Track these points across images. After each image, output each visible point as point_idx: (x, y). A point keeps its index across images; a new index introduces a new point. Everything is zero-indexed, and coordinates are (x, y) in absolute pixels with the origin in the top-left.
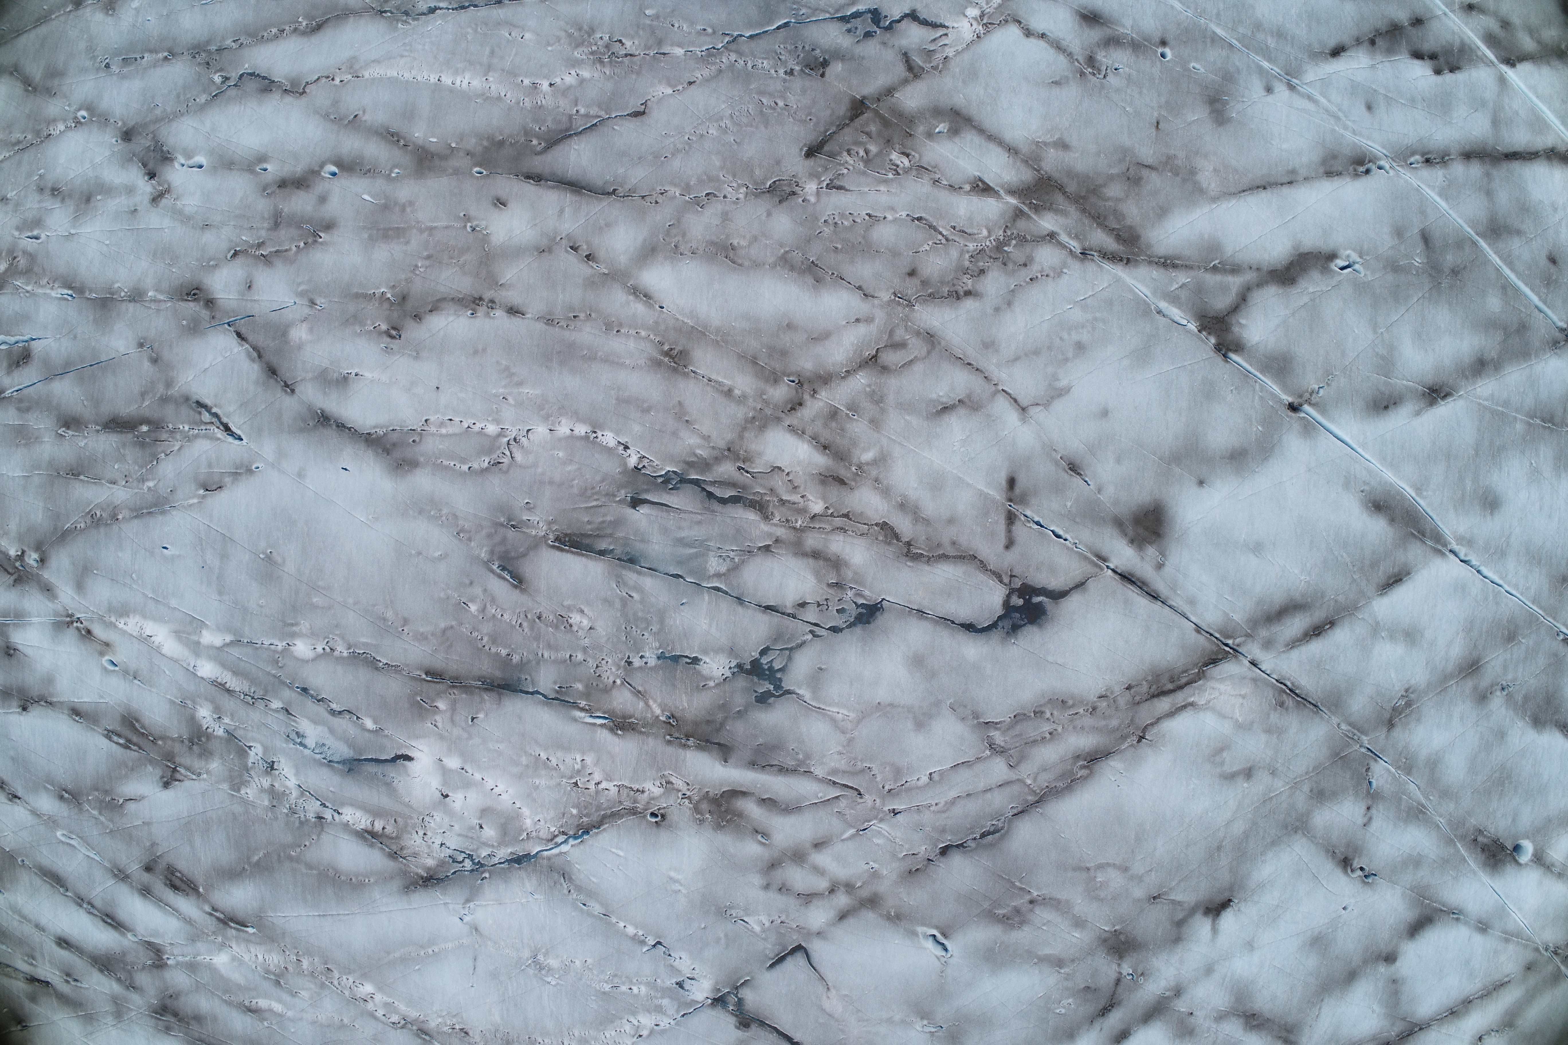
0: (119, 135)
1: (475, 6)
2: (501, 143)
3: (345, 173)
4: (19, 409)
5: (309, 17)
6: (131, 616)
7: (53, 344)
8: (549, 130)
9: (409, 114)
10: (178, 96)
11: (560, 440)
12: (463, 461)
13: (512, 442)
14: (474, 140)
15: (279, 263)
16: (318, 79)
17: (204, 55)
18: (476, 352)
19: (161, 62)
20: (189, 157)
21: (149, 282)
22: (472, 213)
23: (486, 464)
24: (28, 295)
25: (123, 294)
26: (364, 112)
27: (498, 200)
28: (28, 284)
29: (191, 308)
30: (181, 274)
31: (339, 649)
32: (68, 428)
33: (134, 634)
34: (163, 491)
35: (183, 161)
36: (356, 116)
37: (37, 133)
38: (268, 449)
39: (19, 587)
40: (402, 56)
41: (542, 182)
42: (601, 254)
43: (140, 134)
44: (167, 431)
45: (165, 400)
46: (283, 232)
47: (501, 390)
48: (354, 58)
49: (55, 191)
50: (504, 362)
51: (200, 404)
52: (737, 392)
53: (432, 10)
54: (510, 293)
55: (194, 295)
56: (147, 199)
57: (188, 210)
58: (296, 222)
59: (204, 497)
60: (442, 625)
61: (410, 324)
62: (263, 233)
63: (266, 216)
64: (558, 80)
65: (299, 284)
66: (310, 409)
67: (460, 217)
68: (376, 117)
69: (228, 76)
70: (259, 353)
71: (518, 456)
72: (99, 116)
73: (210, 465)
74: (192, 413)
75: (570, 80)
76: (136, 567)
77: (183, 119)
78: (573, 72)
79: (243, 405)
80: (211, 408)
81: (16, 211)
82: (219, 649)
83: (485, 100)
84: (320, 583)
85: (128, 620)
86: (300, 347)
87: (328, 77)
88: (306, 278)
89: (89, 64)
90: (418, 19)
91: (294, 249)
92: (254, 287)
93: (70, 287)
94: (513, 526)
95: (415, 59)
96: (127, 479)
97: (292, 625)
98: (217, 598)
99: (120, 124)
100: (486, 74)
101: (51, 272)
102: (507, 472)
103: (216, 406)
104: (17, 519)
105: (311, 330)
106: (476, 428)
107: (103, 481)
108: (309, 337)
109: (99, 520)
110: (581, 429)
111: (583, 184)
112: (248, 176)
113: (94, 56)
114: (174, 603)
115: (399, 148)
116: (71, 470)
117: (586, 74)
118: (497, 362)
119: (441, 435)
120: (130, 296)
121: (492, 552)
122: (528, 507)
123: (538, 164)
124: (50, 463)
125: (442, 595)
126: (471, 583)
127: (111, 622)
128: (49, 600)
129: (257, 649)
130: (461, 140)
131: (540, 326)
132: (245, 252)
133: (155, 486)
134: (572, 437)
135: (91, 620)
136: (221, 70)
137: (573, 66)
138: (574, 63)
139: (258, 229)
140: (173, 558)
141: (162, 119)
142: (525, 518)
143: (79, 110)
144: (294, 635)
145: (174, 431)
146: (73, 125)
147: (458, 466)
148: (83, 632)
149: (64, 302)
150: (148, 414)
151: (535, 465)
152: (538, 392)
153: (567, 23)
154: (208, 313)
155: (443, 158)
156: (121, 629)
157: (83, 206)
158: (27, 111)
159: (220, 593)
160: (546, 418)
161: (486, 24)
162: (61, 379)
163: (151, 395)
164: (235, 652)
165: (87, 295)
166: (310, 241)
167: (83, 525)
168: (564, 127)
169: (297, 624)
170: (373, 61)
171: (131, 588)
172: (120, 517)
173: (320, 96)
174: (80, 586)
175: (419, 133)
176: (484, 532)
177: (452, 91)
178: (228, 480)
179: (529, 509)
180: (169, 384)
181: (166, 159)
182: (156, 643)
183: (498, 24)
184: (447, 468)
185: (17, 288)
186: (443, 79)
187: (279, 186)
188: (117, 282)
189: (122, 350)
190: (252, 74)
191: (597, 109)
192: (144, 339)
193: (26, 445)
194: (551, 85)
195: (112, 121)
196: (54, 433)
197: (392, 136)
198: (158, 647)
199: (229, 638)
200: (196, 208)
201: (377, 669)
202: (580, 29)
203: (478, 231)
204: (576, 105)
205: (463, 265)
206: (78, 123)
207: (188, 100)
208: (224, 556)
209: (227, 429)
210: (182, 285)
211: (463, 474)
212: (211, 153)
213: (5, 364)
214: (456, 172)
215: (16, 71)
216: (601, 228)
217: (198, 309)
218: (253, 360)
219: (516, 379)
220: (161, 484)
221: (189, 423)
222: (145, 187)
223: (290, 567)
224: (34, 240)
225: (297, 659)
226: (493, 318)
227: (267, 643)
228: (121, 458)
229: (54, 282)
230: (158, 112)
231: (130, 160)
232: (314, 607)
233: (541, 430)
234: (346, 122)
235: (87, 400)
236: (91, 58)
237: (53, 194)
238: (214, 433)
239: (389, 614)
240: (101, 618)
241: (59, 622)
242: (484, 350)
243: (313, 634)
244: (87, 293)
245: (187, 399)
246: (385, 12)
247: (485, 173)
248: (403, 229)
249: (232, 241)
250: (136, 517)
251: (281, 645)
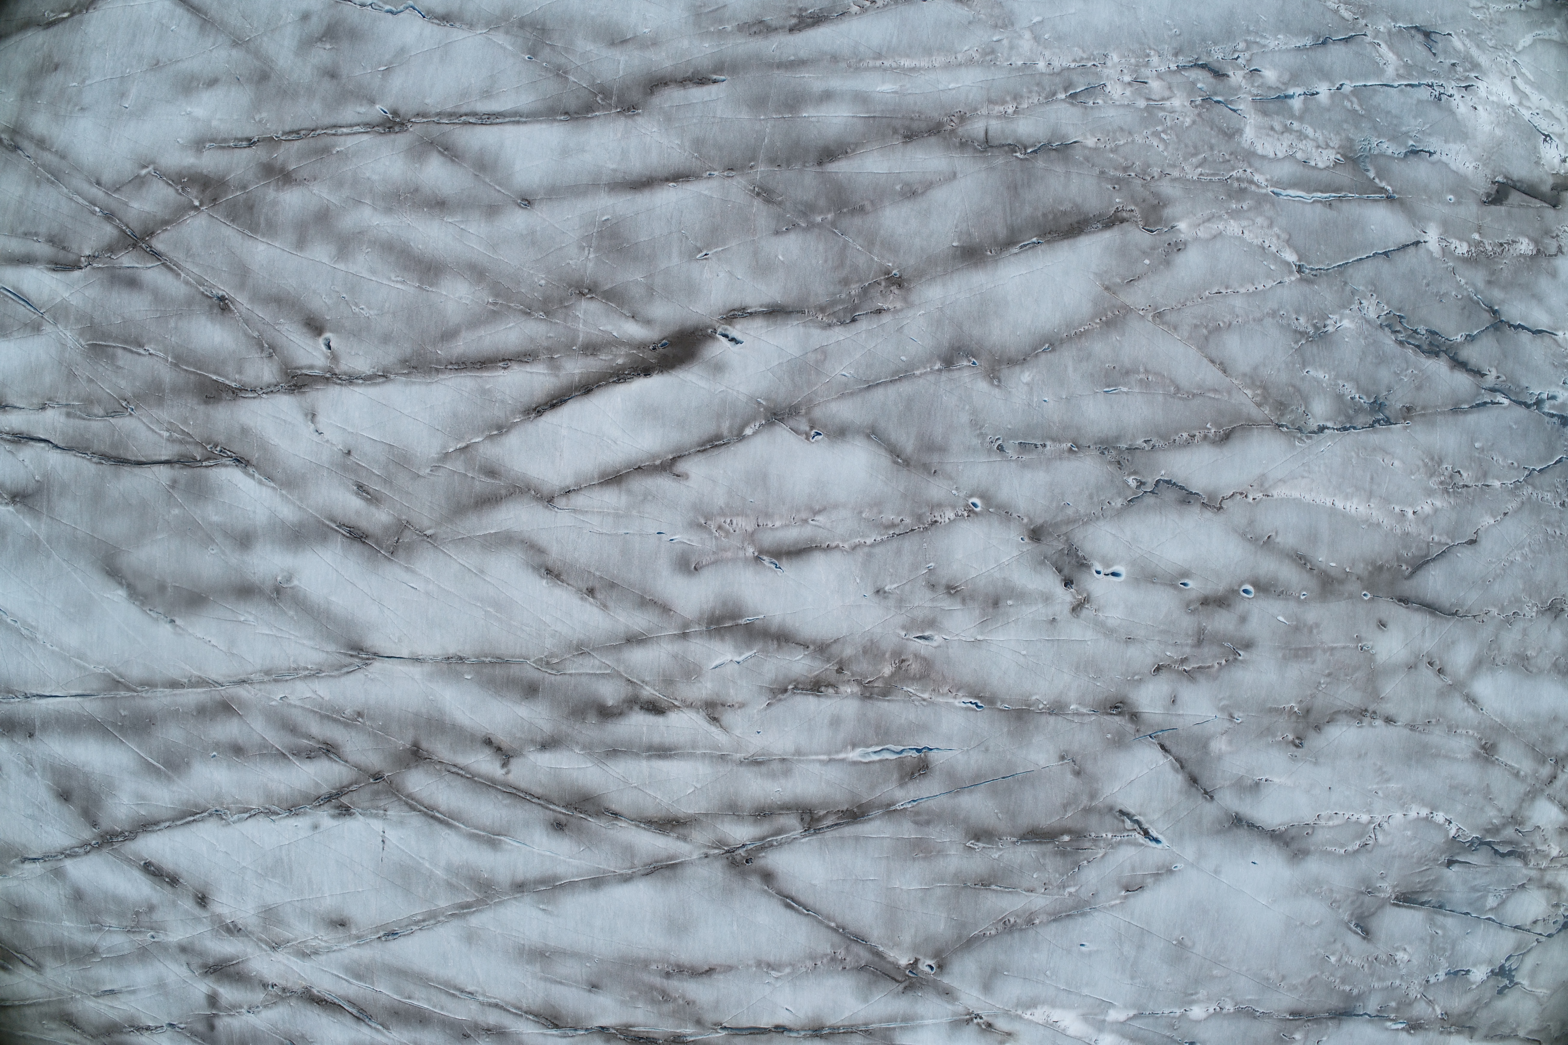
0: (1025, 533)
1: (1355, 428)
2: (1381, 568)
3: (1261, 594)
4: (916, 823)
5: (1218, 425)
6: (1039, 1007)
7: (959, 756)
8: (1414, 557)
9: (1313, 538)
10: (1091, 497)
11: (1410, 822)
12: (1342, 846)
13: (1377, 827)
14: (1362, 565)
15: (1202, 679)
16: (1233, 495)
17: (1114, 453)
18: (1360, 756)
19: (1066, 454)
20: (1108, 566)
21: (1072, 695)
22: (1363, 635)
23: (1357, 847)
24: (925, 703)
25: (1041, 706)
26: (1277, 533)
27: (1380, 622)
28: (923, 691)
29: (1118, 722)
30: (1106, 688)
31: (1227, 1007)
32: (978, 840)
33: (1041, 1022)
34: (1085, 894)
35: (1099, 569)
36: (1269, 537)
37: (919, 518)
38: (1189, 852)
39: (911, 994)
40: (1303, 477)
41: (1410, 605)
42: (1448, 669)
43: (1050, 534)
44: (1090, 840)
45: (1088, 811)
46: (1206, 650)
47: (1375, 787)
48: (1264, 475)
49: (952, 590)
50: (1379, 763)
51: (1122, 812)
52: (1522, 773)
53: (1322, 429)
54: (1388, 705)
55: (1116, 707)
56: (1067, 609)
57: (1110, 622)
58: (1218, 640)
59: (1126, 897)
60: (1310, 976)
61: (1312, 734)
62: (1188, 650)
63: (1190, 633)
64: (1419, 508)
65: (1221, 700)
66: (1227, 813)
67: (1354, 639)
68: (1287, 540)
69: (1143, 480)
70: (1181, 764)
71: (1380, 838)
72: (999, 507)
73: (1133, 869)
74: (1116, 822)
75: (1427, 509)
76: (1052, 965)
77: (1101, 523)
78: (1429, 501)
79: (1168, 812)
80: (1134, 815)
81: (900, 608)
82: (1123, 1023)
83: (1369, 526)
84: (1222, 958)
85: (1035, 1011)
86: (1220, 758)
87: (1241, 494)
88: (1228, 694)
89: (976, 442)
90: (1310, 438)
91: (1216, 666)
92: (1178, 702)
93: (978, 697)
94: (1369, 892)
95: (1313, 481)
96: (1046, 886)
97: (1192, 994)
98: (1130, 982)
99: (1026, 520)
100: (1369, 501)
101: (953, 680)
102: (1371, 852)
103: (1140, 815)
104: (913, 931)
105: (1230, 742)
106: (1354, 819)
107: (1019, 890)
108: (1229, 749)
109: (1013, 926)
110: (1424, 812)
111: (1437, 606)
112: (1172, 591)
113: (981, 434)
114: (1085, 991)
115: (1307, 572)
116: (981, 881)
117: (1438, 504)
118: (1375, 764)
119: (1329, 827)
120: (1049, 709)
121: (1352, 914)
122: (1383, 877)
123: (1408, 588)
124: (956, 876)
125: (1313, 953)
126: (1335, 941)
127: (1017, 1015)
128: (948, 1002)
129: (1157, 1018)
130: (1353, 565)
131: (1406, 732)
132: (1168, 667)
133: (1077, 891)
134: (1418, 819)
135: (996, 1016)
136: (1135, 473)
137: (1429, 496)
138: (1430, 493)
139: (1182, 645)
140: (1090, 954)
141: (1075, 521)
142: (1378, 885)
143: (971, 496)
144: (1192, 1002)
145: (1096, 840)
146: (966, 514)
147: (1337, 850)
148: (983, 1027)
149: (972, 713)
150: (1070, 824)
151: (1391, 844)
152: (1400, 785)
153: (1424, 453)
154: (1134, 727)
155: (1341, 582)
156: (1027, 1020)
157: (991, 610)
158: (901, 489)
159: (1132, 978)
160: (1402, 806)
161: (1365, 449)
162: (971, 792)
163: (1074, 807)
164: (1137, 1024)
165: (999, 705)
166: (1231, 658)
167: (993, 932)
168: (1423, 553)
169: (1196, 993)
170: (1280, 480)
171: (1043, 983)
172: (1037, 921)
173: (1236, 512)
174: (987, 987)
175: (1323, 558)
176: (1349, 900)
177: (1344, 515)
178: (1149, 880)
179: (1382, 878)
180: (1093, 796)
181: (1082, 565)
182: (1062, 1027)
183: (1375, 449)
184: (1330, 853)
185: (909, 695)
186: (1336, 503)
187: (1202, 604)
188: (1036, 694)
189: (1042, 763)
190: (1168, 482)
191: (1445, 537)
192: (1066, 751)
193: (925, 858)
194: (1414, 512)
195: (1015, 515)
196: (962, 846)
197: (1300, 558)
198: (1064, 1030)
199: (1131, 1013)
200: (1119, 621)
201: (1255, 1018)
202: (1432, 459)
203: (1365, 651)
204: (1432, 533)
205: (1355, 682)
206: (971, 511)
207: (1102, 503)
208: (1140, 947)
209: (1146, 833)
210: (1106, 698)
211: (1341, 857)
212: (1133, 563)
213: (895, 776)
214: (1351, 596)
215: (873, 433)
216: (1448, 646)
217: (1123, 723)
218: (1176, 771)
219: (1386, 776)
220: (1083, 889)
221: (1113, 831)
222: (1065, 597)
223: (1199, 949)
224: (927, 643)
225: (1192, 1021)
226: (1375, 727)
227: (1166, 1012)
228: (1041, 868)
229: (958, 690)
230: (1070, 512)
231: (1042, 563)
232: (1213, 978)
233: (1398, 815)
234: (1262, 543)
235: (1001, 813)
236: (978, 435)
237: (950, 593)
238: (1135, 839)
239: (1272, 975)
240: (1006, 1013)
241: (956, 1020)
242: (1366, 754)
243: (1209, 999)
244: (999, 703)
245: (1111, 809)
246: (1282, 426)
247: (1369, 596)
248: (1310, 649)
249: (1157, 656)
250: (1054, 920)
251: (1178, 1012)
